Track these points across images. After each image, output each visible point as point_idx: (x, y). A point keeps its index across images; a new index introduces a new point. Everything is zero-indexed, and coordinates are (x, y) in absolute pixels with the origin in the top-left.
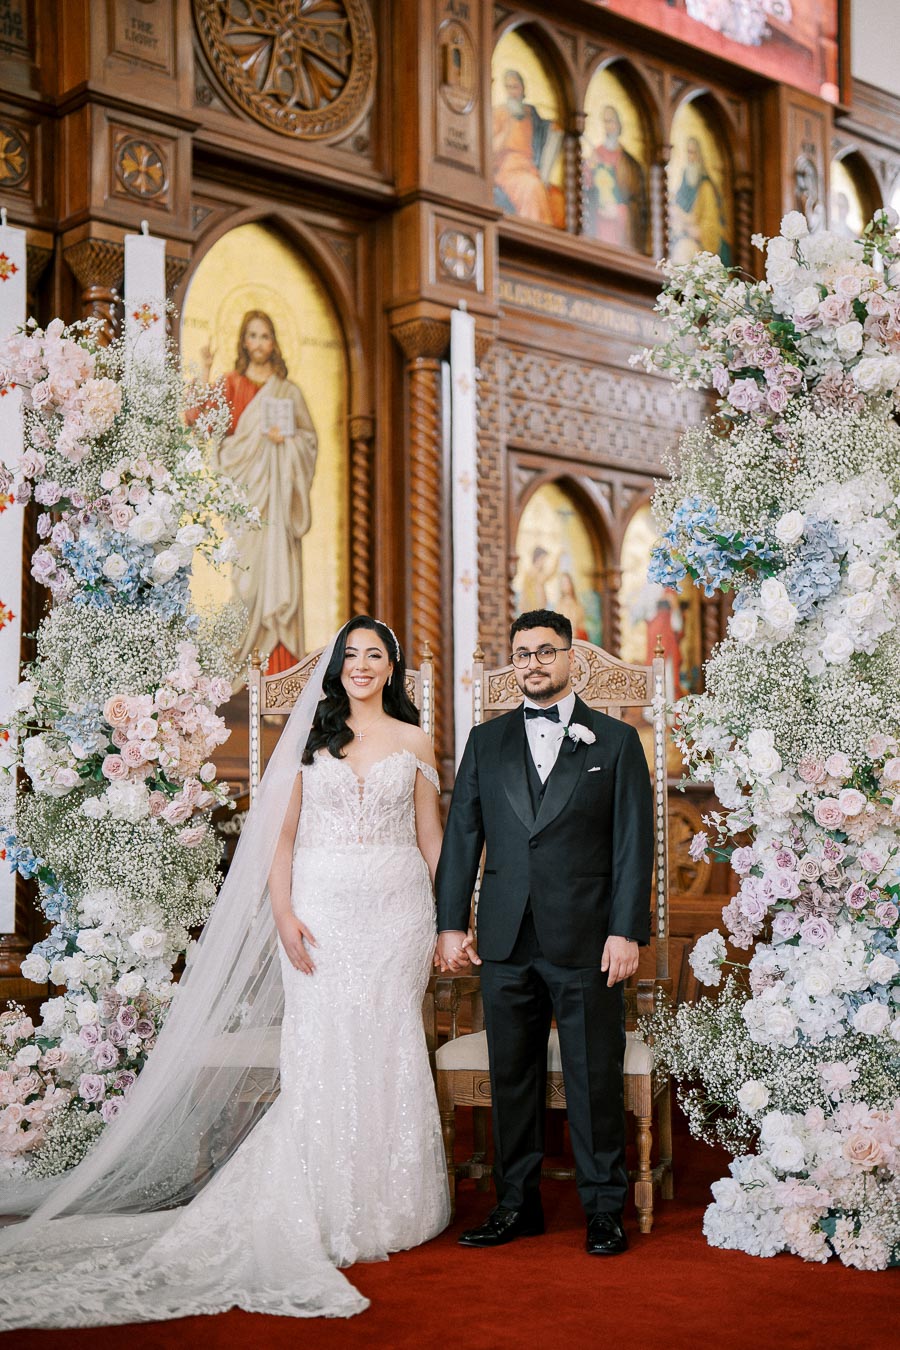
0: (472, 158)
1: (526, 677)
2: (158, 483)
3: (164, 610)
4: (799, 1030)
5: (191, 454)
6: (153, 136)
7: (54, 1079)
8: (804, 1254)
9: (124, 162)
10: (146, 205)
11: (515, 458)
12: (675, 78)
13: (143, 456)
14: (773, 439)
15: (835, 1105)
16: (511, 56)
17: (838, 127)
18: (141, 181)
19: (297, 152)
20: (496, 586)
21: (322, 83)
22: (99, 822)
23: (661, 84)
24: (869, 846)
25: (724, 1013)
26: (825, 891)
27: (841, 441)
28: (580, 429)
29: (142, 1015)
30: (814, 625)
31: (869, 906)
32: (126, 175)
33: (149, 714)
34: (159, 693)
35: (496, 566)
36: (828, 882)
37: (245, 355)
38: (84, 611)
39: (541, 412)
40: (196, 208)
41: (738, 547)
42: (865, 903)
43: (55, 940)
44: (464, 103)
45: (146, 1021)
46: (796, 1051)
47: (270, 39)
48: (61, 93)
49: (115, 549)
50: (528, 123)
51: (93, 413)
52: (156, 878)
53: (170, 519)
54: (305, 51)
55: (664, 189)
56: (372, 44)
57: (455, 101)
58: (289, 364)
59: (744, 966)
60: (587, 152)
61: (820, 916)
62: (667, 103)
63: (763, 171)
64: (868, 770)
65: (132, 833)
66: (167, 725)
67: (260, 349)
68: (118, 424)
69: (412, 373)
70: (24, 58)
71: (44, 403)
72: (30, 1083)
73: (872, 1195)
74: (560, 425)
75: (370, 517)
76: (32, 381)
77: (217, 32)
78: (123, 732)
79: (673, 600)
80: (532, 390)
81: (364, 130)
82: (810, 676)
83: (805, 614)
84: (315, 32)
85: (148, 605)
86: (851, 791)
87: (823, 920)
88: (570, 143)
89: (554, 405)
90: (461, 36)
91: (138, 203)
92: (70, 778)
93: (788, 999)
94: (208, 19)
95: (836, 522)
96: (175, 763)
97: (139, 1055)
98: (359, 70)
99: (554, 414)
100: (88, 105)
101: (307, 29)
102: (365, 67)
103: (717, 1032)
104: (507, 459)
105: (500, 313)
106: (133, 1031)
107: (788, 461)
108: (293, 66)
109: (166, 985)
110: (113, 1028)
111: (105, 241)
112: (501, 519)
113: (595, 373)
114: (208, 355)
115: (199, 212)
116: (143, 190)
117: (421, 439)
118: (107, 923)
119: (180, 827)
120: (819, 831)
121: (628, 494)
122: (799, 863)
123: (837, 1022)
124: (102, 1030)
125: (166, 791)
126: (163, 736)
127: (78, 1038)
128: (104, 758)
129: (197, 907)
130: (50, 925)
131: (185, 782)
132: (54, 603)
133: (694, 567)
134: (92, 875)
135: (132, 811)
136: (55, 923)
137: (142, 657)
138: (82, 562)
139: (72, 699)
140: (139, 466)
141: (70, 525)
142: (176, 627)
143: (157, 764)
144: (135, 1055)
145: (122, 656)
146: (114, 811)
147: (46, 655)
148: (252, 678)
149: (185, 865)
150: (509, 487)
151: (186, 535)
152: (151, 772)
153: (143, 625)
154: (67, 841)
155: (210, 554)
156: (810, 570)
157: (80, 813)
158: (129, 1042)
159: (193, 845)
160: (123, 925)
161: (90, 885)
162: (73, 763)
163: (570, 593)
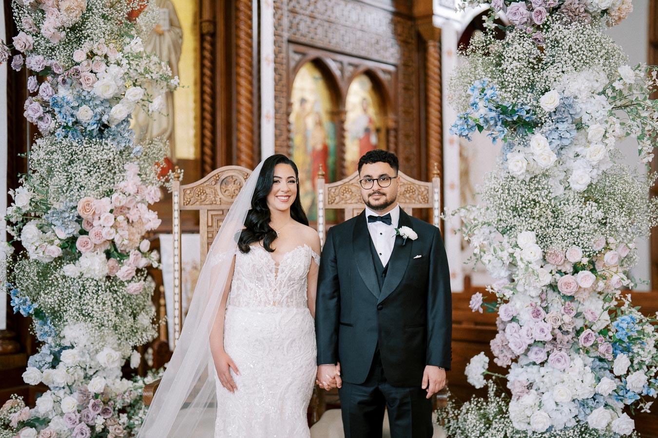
1: (370, 195)
2: (112, 59)
3: (118, 143)
5: (134, 41)
11: (292, 47)
13: (102, 40)
20: (282, 119)
22: (74, 279)
26: (563, 334)
29: (105, 403)
31: (595, 345)
33: (109, 210)
34: (114, 196)
35: (282, 108)
36: (565, 329)
38: (64, 142)
41: (514, 112)
42: (591, 343)
43: (44, 354)
45: (107, 407)
49: (84, 101)
52: (113, 316)
53: (121, 83)
59: (501, 376)
61: (560, 350)
65: (97, 287)
66: (121, 218)
68: (84, 19)
71: (31, 1)
74: (316, 28)
75: (213, 79)
78: (90, 221)
79: (372, 127)
80: (302, 8)
85: (107, 139)
86: (586, 272)
87: (563, 352)
89: (313, 18)
92: (56, 251)
93: (541, 404)
95: (576, 98)
96: (126, 242)
97: (103, 430)
99: (312, 22)
104: (288, 48)
106: (99, 414)
109: (118, 380)
110: (86, 413)
112: (284, 82)
117: (242, 35)
118: (81, 345)
119: (129, 282)
121: (351, 69)
122: (547, 316)
123: (571, 417)
124: (79, 415)
125: (118, 259)
126: (117, 225)
127: (61, 420)
128: (77, 238)
129: (140, 333)
130: (40, 344)
131: (131, 253)
132: (40, 135)
133: (482, 125)
134: (70, 314)
135: (96, 272)
136: (44, 343)
137: (102, 172)
138: (63, 111)
139: (55, 199)
140: (99, 47)
141: (52, 85)
142: (124, 153)
143: (113, 242)
144: (101, 430)
145: (89, 172)
146: (84, 272)
147: (35, 169)
148: (174, 186)
149: (131, 305)
150: (288, 63)
151: (131, 94)
152: (108, 246)
153: (103, 152)
154: (53, 293)
155: (145, 106)
156: (557, 128)
157: (61, 273)
158: (96, 421)
159: (136, 293)
160: (92, 346)
161: (69, 320)
162: (57, 242)
163: (319, 123)
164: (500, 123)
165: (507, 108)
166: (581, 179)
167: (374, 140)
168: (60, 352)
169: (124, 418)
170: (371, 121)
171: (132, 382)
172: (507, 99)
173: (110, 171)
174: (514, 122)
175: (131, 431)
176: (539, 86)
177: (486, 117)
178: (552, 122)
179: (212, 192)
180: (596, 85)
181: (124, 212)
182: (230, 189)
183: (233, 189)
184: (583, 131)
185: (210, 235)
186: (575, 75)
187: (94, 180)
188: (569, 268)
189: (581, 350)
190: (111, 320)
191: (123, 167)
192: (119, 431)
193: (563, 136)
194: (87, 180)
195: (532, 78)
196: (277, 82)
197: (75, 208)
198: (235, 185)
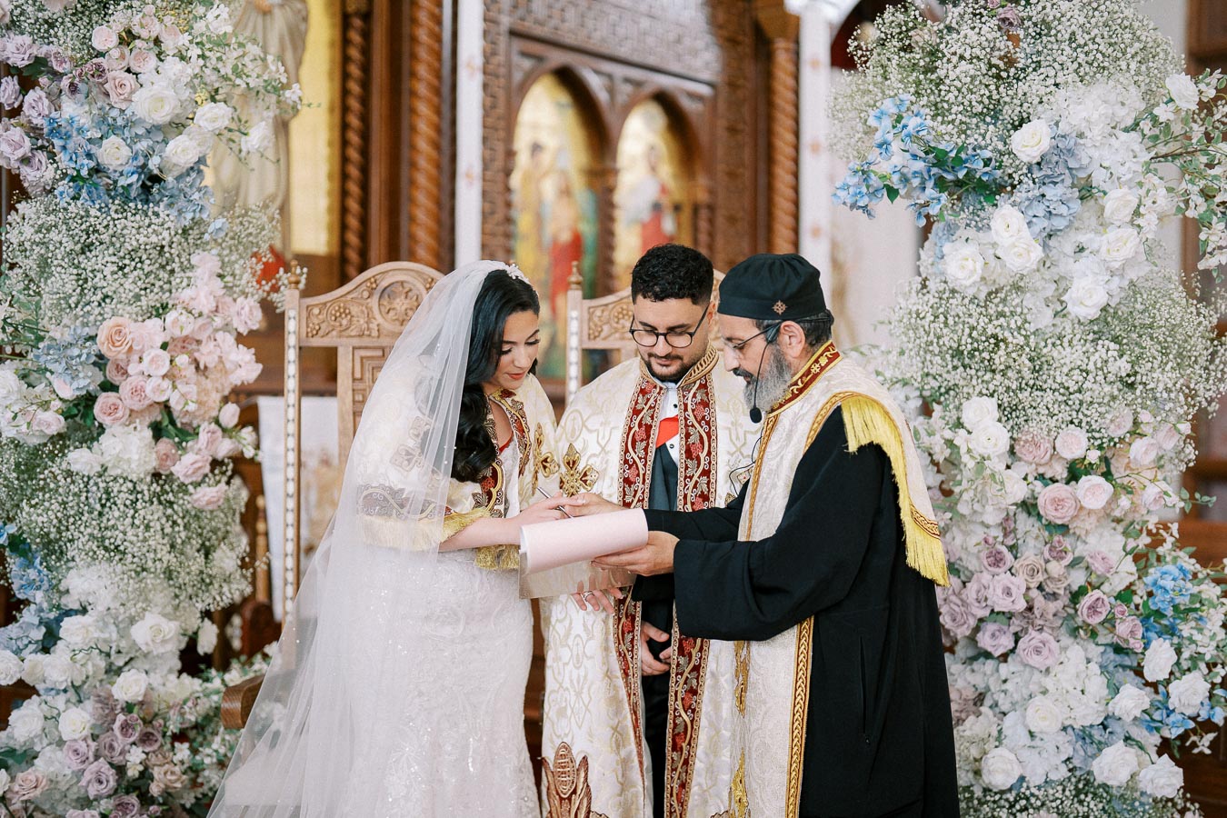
2: (169, 45)
3: (180, 212)
11: (518, 45)
14: (999, 25)
20: (495, 182)
22: (89, 478)
26: (1049, 599)
28: (583, 16)
29: (147, 722)
31: (1108, 621)
33: (159, 345)
34: (171, 316)
35: (497, 160)
36: (1051, 589)
38: (71, 208)
41: (956, 162)
42: (1102, 618)
43: (28, 625)
45: (150, 730)
49: (114, 129)
52: (164, 552)
53: (186, 94)
61: (1041, 630)
66: (183, 360)
74: (563, 10)
75: (365, 100)
78: (122, 364)
79: (666, 201)
85: (157, 204)
86: (1094, 479)
87: (1045, 635)
92: (53, 422)
95: (1081, 136)
96: (192, 407)
97: (142, 774)
104: (509, 45)
106: (134, 743)
109: (173, 677)
110: (108, 740)
112: (501, 110)
118: (100, 608)
119: (197, 485)
121: (628, 88)
122: (1017, 565)
123: (1059, 762)
124: (93, 745)
125: (177, 439)
126: (176, 372)
127: (59, 754)
128: (96, 397)
129: (216, 586)
130: (21, 604)
131: (201, 429)
132: (25, 196)
133: (896, 187)
134: (81, 546)
135: (133, 466)
136: (27, 602)
137: (147, 269)
138: (71, 145)
139: (54, 321)
140: (144, 22)
141: (49, 95)
142: (191, 233)
143: (166, 407)
144: (137, 775)
145: (121, 269)
146: (110, 465)
147: (15, 261)
148: (289, 300)
149: (200, 531)
150: (509, 76)
151: (209, 115)
152: (157, 415)
153: (150, 230)
154: (47, 504)
155: (233, 141)
156: (1043, 196)
157: (64, 466)
158: (128, 757)
159: (210, 508)
160: (122, 610)
161: (77, 559)
162: (56, 404)
163: (566, 192)
164: (930, 184)
165: (947, 153)
166: (1088, 296)
167: (668, 225)
168: (59, 620)
169: (183, 751)
170: (664, 190)
171: (200, 681)
172: (947, 137)
173: (163, 267)
174: (959, 183)
175: (198, 776)
176: (1009, 113)
177: (905, 170)
178: (1034, 183)
179: (363, 312)
180: (1121, 112)
181: (190, 347)
182: (398, 307)
183: (403, 308)
184: (1092, 202)
185: (359, 398)
186: (1081, 91)
187: (130, 285)
188: (1060, 471)
189: (1081, 632)
190: (160, 560)
191: (189, 260)
192: (173, 778)
193: (1054, 212)
194: (116, 285)
195: (996, 97)
196: (488, 111)
197: (92, 338)
198: (408, 301)
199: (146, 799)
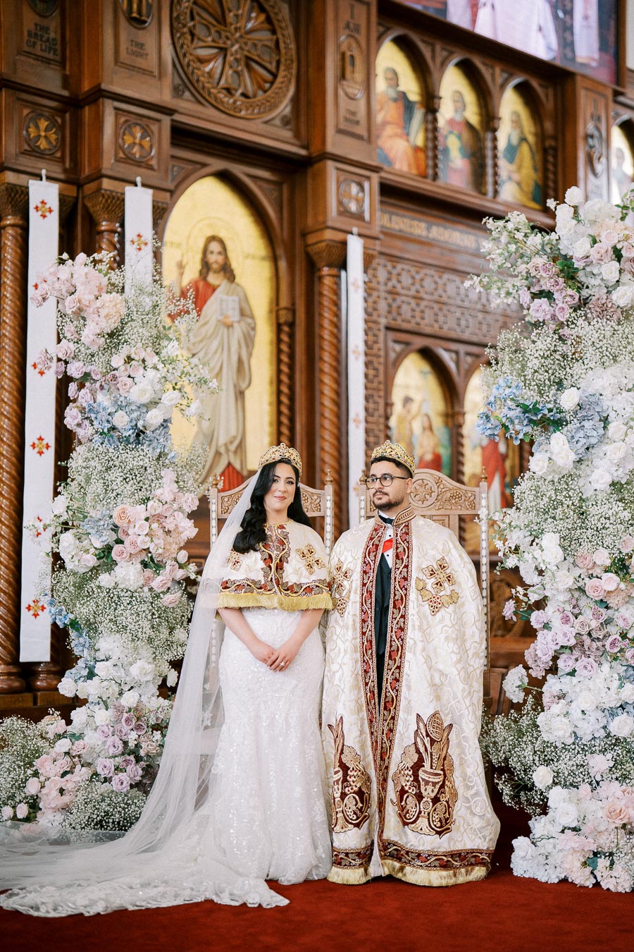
0: (361, 130)
2: (149, 363)
3: (154, 448)
4: (575, 733)
5: (172, 344)
6: (144, 119)
7: (80, 761)
8: (577, 882)
9: (125, 137)
10: (140, 166)
11: (391, 335)
12: (503, 71)
13: (140, 345)
14: (560, 338)
15: (598, 783)
16: (390, 58)
17: (616, 102)
18: (136, 149)
19: (241, 127)
20: (377, 423)
21: (260, 80)
22: (110, 590)
23: (493, 75)
24: (622, 610)
25: (525, 721)
26: (593, 640)
27: (605, 341)
28: (436, 315)
29: (138, 719)
30: (587, 463)
31: (621, 650)
32: (126, 146)
33: (144, 518)
34: (150, 503)
35: (378, 410)
36: (594, 635)
37: (206, 266)
38: (100, 449)
39: (409, 304)
40: (173, 166)
41: (536, 410)
43: (80, 668)
44: (356, 92)
45: (140, 723)
46: (573, 747)
47: (224, 51)
48: (83, 91)
49: (121, 407)
50: (401, 104)
51: (106, 316)
52: (148, 628)
53: (158, 387)
54: (248, 58)
55: (495, 148)
56: (294, 52)
57: (350, 91)
58: (236, 272)
59: (539, 690)
60: (441, 123)
61: (589, 657)
62: (498, 87)
63: (564, 135)
64: (622, 560)
65: (131, 597)
66: (155, 526)
67: (216, 262)
68: (123, 324)
69: (321, 278)
70: (58, 68)
71: (74, 310)
72: (64, 763)
73: (622, 843)
74: (422, 312)
76: (65, 294)
77: (188, 47)
78: (126, 529)
80: (403, 288)
81: (288, 110)
82: (584, 497)
83: (581, 456)
84: (255, 45)
85: (142, 445)
86: (610, 574)
87: (591, 660)
88: (430, 117)
89: (418, 298)
90: (354, 45)
91: (136, 165)
92: (91, 561)
93: (567, 712)
94: (182, 38)
95: (601, 395)
96: (160, 551)
97: (136, 745)
98: (285, 70)
99: (418, 305)
100: (101, 100)
101: (250, 43)
102: (288, 68)
103: (521, 733)
104: (386, 335)
105: (381, 236)
106: (132, 729)
107: (570, 354)
108: (240, 68)
109: (154, 698)
110: (119, 728)
111: (112, 191)
112: (381, 378)
113: (446, 276)
114: (181, 266)
115: (175, 169)
116: (137, 156)
117: (326, 324)
118: (115, 657)
119: (164, 593)
120: (589, 600)
121: (469, 359)
122: (576, 621)
123: (600, 727)
124: (112, 729)
125: (154, 569)
126: (152, 533)
127: (96, 735)
128: (113, 547)
129: (175, 647)
130: (77, 659)
131: (167, 563)
132: (79, 443)
133: (506, 424)
134: (105, 625)
135: (131, 583)
136: (80, 657)
137: (139, 479)
138: (99, 416)
139: (92, 507)
140: (137, 352)
141: (90, 391)
142: (161, 460)
143: (147, 550)
144: (133, 746)
145: (125, 479)
146: (119, 582)
147: (74, 477)
148: (213, 494)
149: (166, 618)
150: (387, 355)
151: (169, 398)
152: (144, 556)
153: (139, 459)
154: (88, 603)
155: (183, 410)
156: (583, 426)
157: (97, 583)
158: (130, 737)
159: (170, 606)
160: (126, 658)
161: (104, 632)
162: (92, 550)
163: (429, 428)
164: (525, 423)
165: (529, 406)
168: (94, 665)
169: (157, 735)
173: (147, 478)
174: (540, 421)
177: (510, 416)
178: (578, 420)
181: (161, 520)
186: (603, 371)
187: (130, 488)
189: (608, 657)
190: (145, 632)
191: (160, 474)
192: (152, 748)
193: (589, 435)
194: (123, 488)
196: (369, 379)
197: (111, 516)
199: (138, 759)
